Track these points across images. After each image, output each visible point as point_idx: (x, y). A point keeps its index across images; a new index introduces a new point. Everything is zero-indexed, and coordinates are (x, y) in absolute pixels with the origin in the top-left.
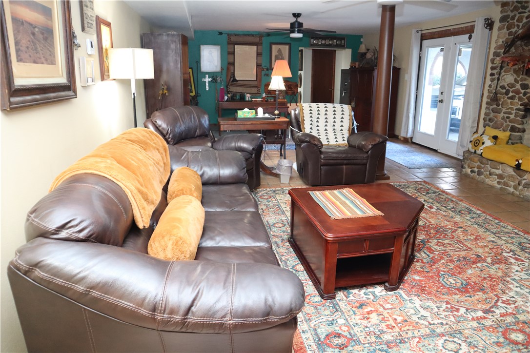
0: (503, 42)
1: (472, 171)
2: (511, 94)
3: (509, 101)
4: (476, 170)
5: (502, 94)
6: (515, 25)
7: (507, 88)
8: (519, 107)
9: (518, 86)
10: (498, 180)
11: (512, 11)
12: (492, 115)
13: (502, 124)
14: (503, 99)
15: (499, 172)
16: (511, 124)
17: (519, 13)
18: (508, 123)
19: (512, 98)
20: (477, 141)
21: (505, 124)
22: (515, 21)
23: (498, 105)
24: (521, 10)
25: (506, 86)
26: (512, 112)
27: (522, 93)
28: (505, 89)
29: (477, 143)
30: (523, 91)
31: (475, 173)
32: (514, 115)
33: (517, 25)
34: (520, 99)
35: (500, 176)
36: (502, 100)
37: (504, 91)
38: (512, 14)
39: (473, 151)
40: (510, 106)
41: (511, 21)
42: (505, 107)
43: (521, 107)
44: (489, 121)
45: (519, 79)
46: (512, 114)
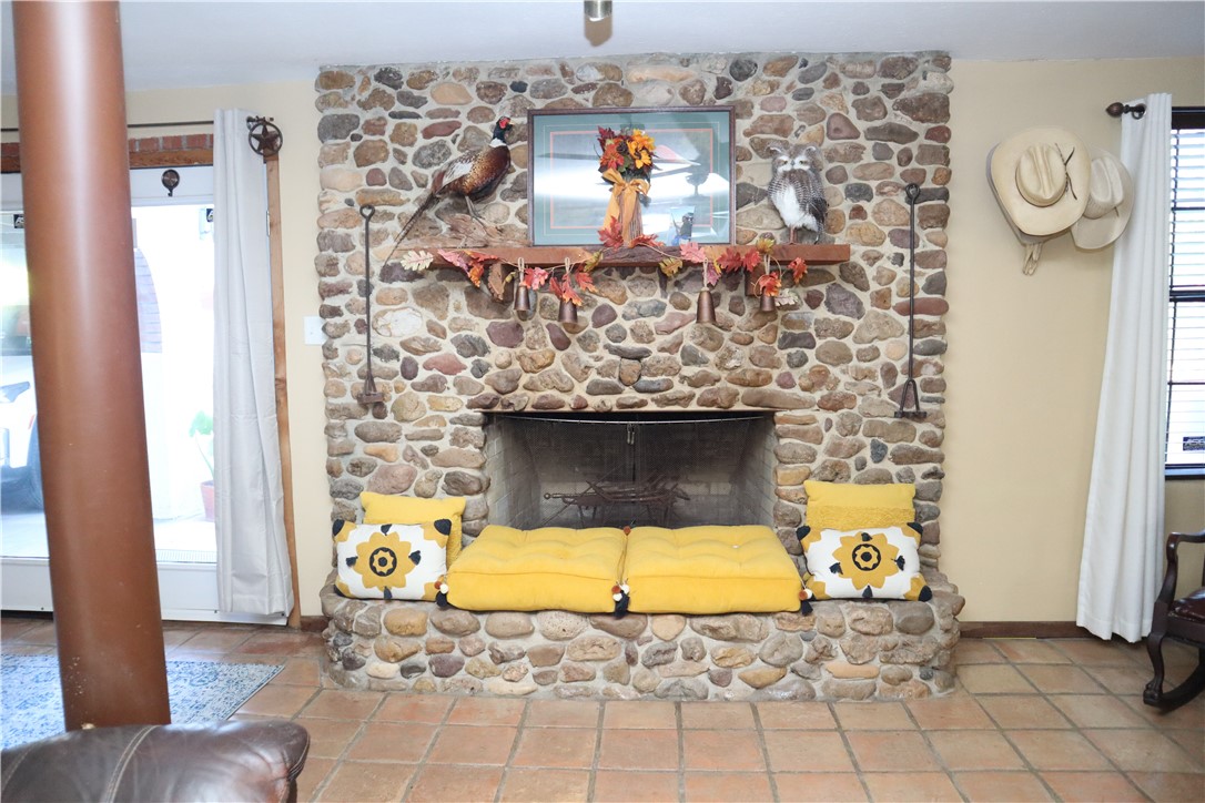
0: (349, 202)
1: (406, 671)
2: (423, 375)
3: (424, 396)
4: (422, 659)
5: (390, 376)
6: (387, 152)
7: (404, 354)
8: (465, 411)
9: (448, 348)
10: (536, 670)
11: (364, 105)
12: (361, 450)
13: (411, 475)
14: (395, 391)
15: (537, 641)
16: (445, 471)
17: (393, 115)
18: (432, 468)
19: (434, 386)
20: (381, 554)
21: (421, 474)
22: (386, 138)
23: (380, 415)
24: (398, 107)
25: (398, 348)
26: (443, 430)
27: (465, 368)
28: (397, 357)
29: (383, 562)
30: (468, 362)
31: (420, 669)
32: (448, 438)
33: (395, 151)
34: (461, 387)
35: (545, 657)
36: (394, 396)
37: (396, 365)
38: (366, 116)
39: (378, 593)
40: (430, 413)
41: (366, 137)
42: (414, 416)
43: (471, 412)
44: (353, 472)
45: (445, 324)
46: (441, 437)
